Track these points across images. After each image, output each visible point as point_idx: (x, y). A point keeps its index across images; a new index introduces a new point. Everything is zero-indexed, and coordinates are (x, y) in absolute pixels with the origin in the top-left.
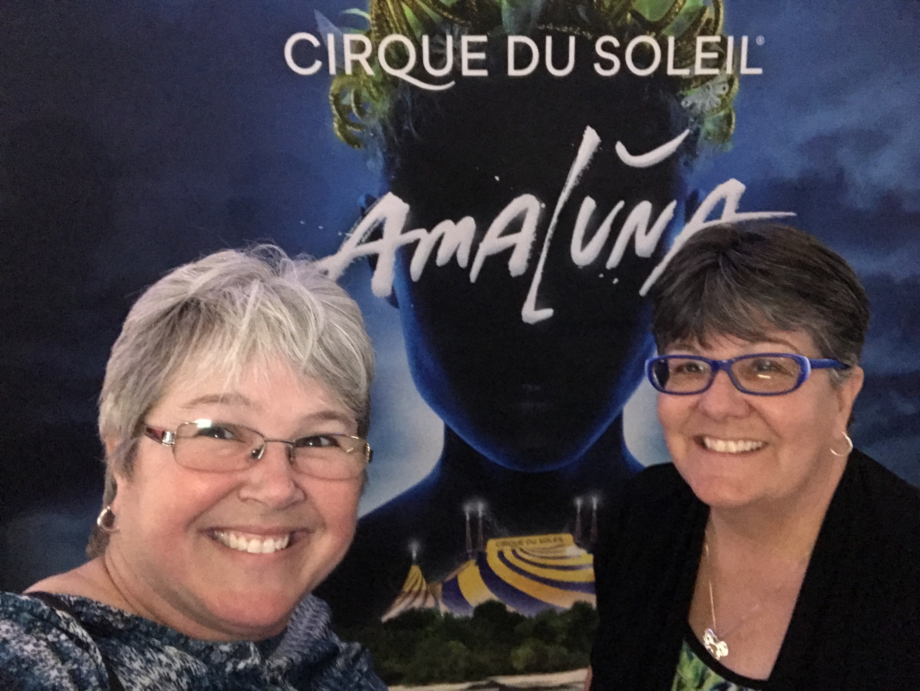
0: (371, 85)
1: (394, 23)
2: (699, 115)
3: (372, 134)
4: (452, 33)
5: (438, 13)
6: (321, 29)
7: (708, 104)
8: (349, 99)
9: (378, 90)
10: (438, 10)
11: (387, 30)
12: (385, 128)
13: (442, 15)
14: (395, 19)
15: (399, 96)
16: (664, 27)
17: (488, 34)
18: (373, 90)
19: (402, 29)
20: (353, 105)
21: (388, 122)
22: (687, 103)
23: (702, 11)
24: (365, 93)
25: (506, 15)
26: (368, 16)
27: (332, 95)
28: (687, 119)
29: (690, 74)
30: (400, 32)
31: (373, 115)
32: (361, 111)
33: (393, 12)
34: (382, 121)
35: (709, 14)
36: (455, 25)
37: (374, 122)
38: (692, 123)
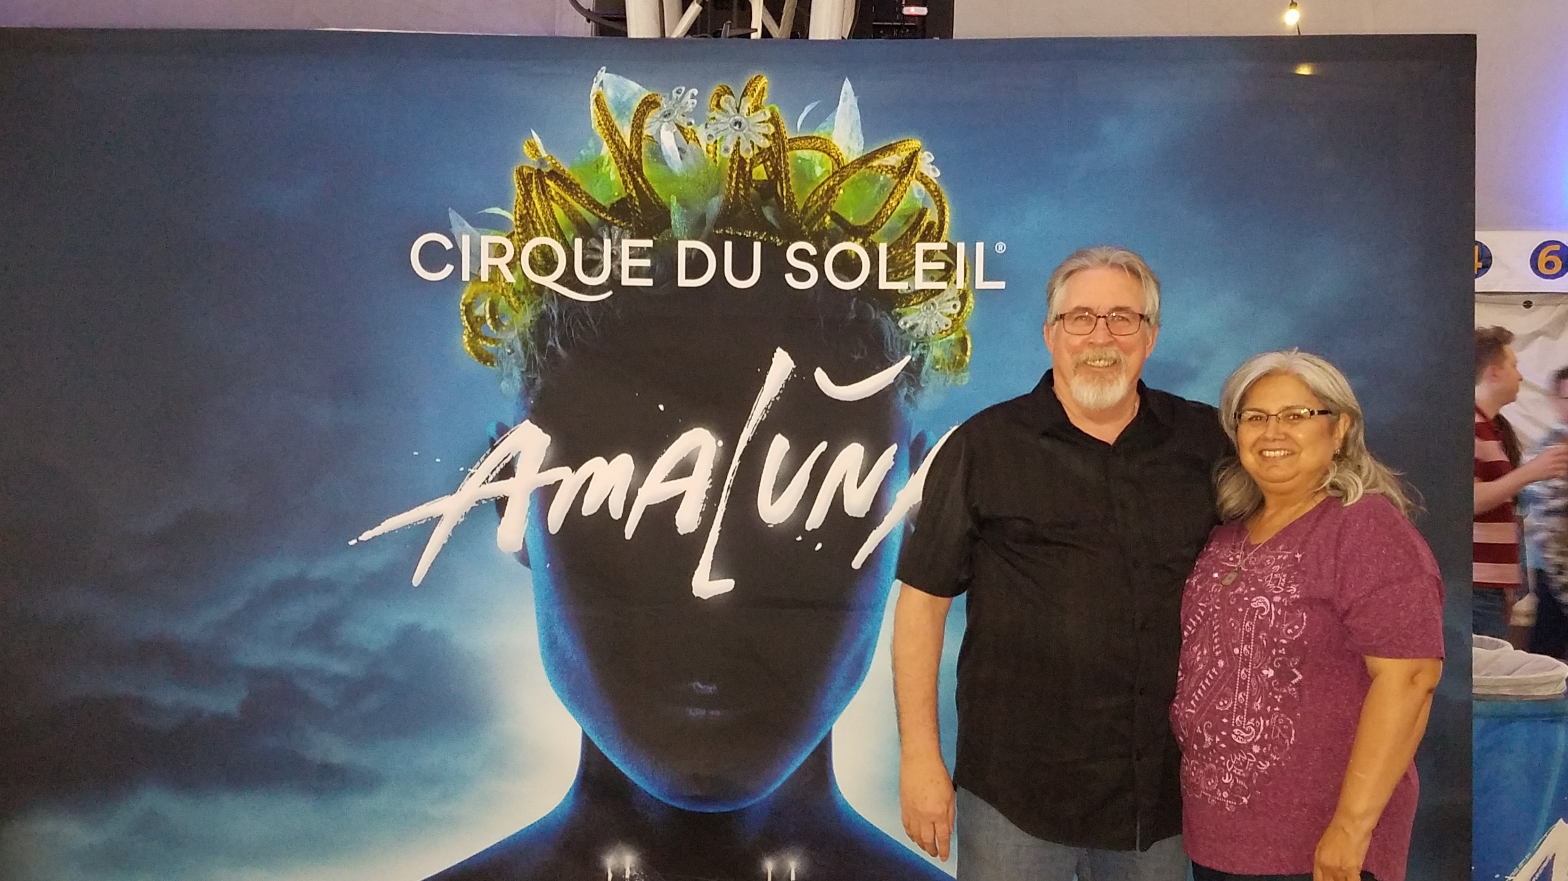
0: (511, 294)
1: (541, 224)
2: (922, 339)
3: (509, 351)
4: (610, 236)
5: (594, 214)
6: (455, 230)
7: (933, 325)
8: (483, 309)
9: (519, 299)
10: (595, 211)
11: (533, 232)
12: (525, 344)
13: (600, 217)
14: (543, 220)
15: (544, 307)
16: (873, 233)
17: (655, 238)
18: (513, 299)
19: (551, 232)
20: (488, 316)
21: (528, 336)
22: (905, 323)
23: (922, 213)
24: (502, 303)
25: (676, 218)
26: (511, 217)
27: (463, 304)
28: (908, 343)
29: (909, 288)
30: (548, 234)
31: (511, 327)
32: (497, 324)
33: (540, 213)
34: (522, 335)
35: (932, 216)
36: (616, 227)
37: (512, 335)
38: (914, 349)
